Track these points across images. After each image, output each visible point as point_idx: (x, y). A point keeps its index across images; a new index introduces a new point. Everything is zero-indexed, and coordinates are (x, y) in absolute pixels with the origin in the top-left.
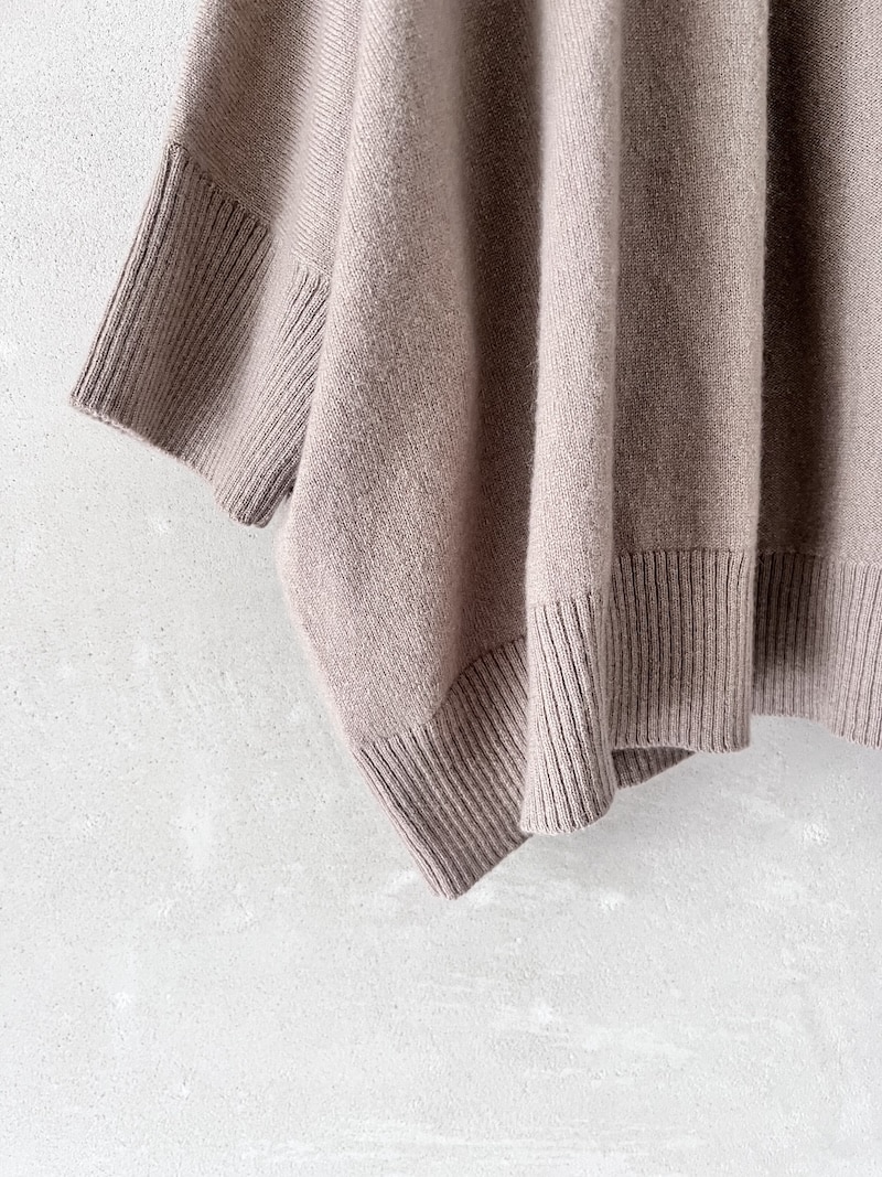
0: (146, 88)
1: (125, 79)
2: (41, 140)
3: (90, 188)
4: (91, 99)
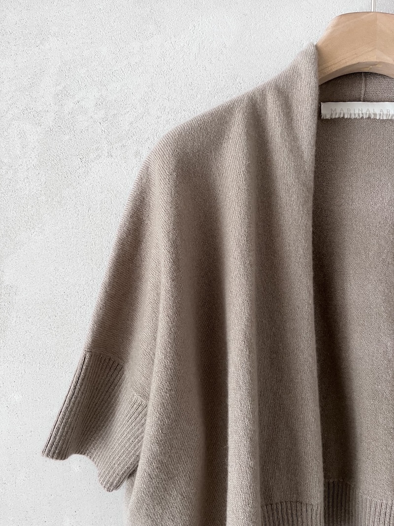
0: (77, 299)
1: (69, 296)
2: (36, 318)
3: (54, 336)
4: (56, 303)
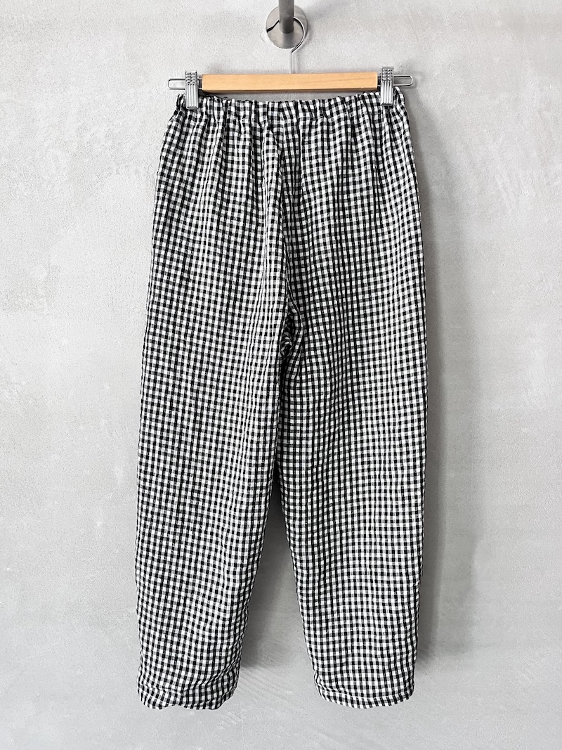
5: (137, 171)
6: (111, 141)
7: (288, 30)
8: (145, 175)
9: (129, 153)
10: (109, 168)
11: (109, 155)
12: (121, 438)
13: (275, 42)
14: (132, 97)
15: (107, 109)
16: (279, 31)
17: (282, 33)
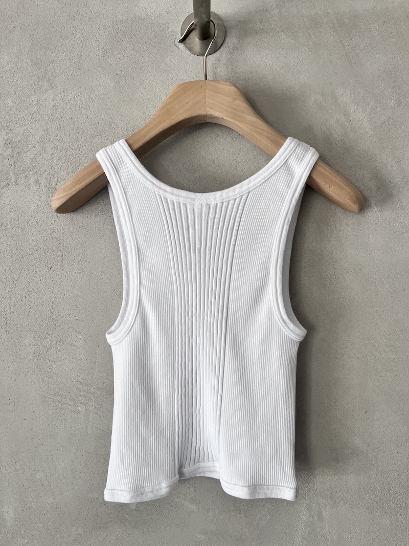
5: (37, 182)
6: (10, 150)
7: (206, 35)
8: (46, 187)
9: (29, 163)
10: (6, 179)
11: (8, 165)
12: (11, 474)
13: (191, 50)
14: (34, 104)
15: (7, 117)
16: (195, 38)
17: (198, 40)
